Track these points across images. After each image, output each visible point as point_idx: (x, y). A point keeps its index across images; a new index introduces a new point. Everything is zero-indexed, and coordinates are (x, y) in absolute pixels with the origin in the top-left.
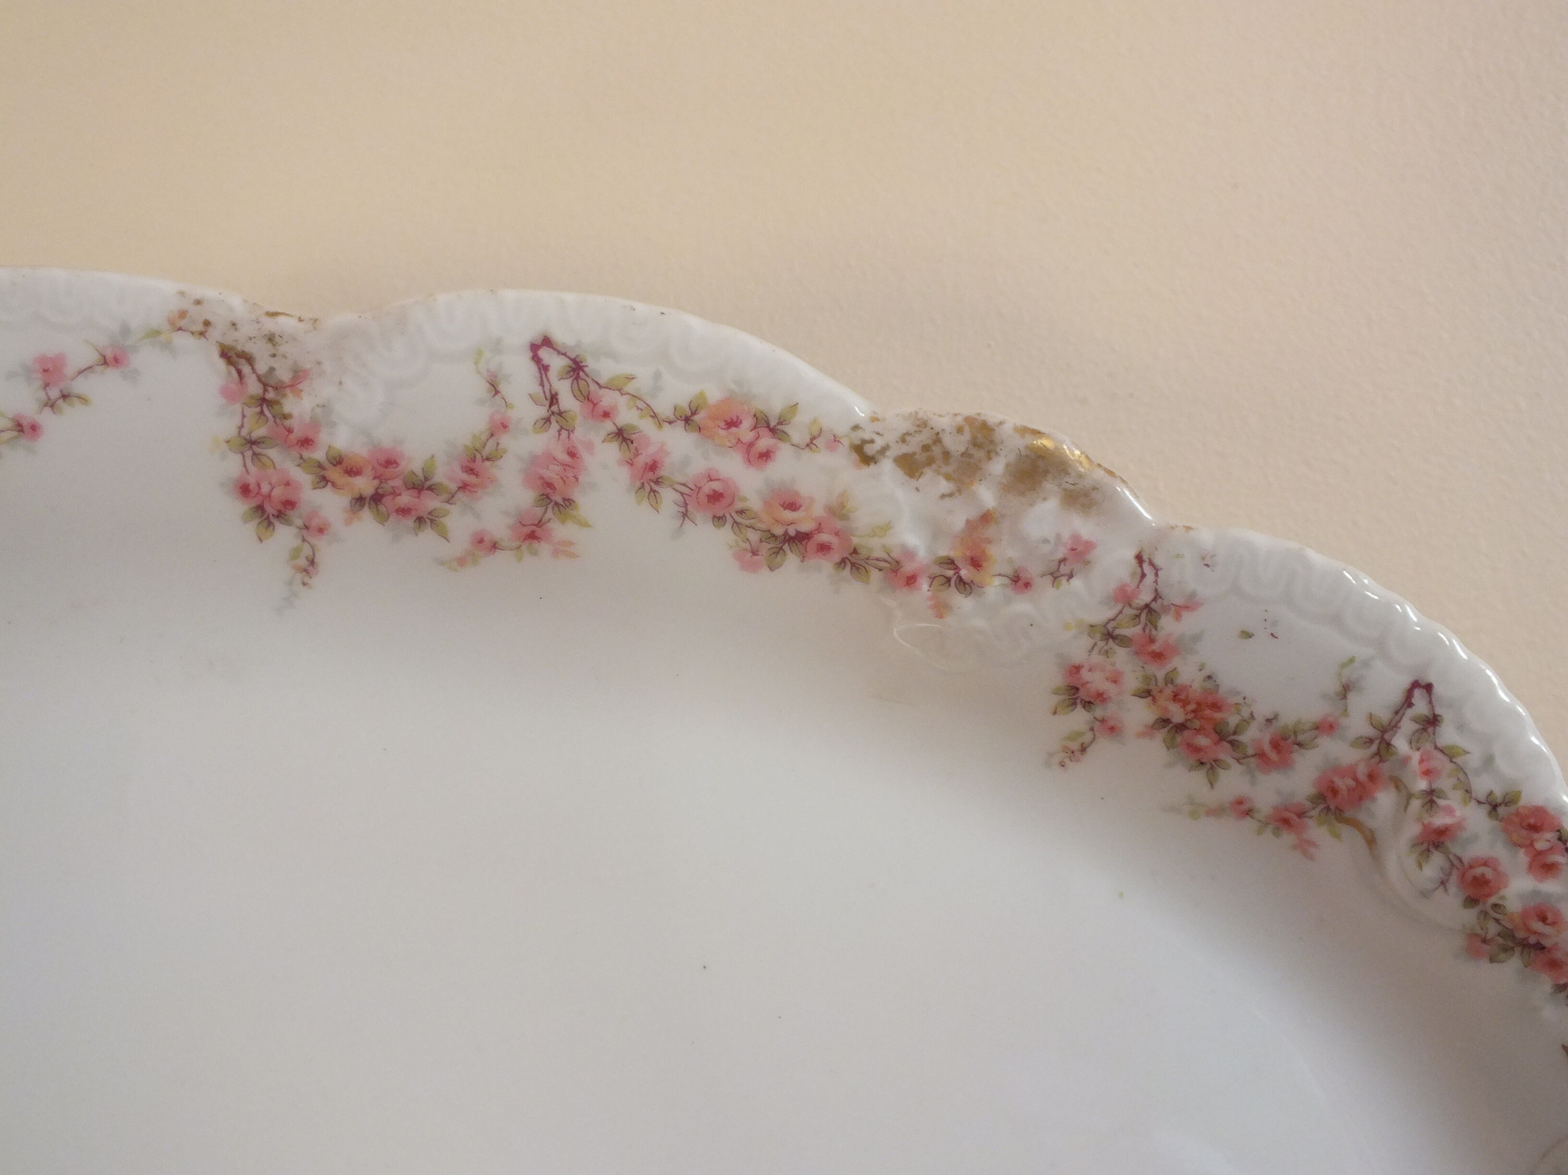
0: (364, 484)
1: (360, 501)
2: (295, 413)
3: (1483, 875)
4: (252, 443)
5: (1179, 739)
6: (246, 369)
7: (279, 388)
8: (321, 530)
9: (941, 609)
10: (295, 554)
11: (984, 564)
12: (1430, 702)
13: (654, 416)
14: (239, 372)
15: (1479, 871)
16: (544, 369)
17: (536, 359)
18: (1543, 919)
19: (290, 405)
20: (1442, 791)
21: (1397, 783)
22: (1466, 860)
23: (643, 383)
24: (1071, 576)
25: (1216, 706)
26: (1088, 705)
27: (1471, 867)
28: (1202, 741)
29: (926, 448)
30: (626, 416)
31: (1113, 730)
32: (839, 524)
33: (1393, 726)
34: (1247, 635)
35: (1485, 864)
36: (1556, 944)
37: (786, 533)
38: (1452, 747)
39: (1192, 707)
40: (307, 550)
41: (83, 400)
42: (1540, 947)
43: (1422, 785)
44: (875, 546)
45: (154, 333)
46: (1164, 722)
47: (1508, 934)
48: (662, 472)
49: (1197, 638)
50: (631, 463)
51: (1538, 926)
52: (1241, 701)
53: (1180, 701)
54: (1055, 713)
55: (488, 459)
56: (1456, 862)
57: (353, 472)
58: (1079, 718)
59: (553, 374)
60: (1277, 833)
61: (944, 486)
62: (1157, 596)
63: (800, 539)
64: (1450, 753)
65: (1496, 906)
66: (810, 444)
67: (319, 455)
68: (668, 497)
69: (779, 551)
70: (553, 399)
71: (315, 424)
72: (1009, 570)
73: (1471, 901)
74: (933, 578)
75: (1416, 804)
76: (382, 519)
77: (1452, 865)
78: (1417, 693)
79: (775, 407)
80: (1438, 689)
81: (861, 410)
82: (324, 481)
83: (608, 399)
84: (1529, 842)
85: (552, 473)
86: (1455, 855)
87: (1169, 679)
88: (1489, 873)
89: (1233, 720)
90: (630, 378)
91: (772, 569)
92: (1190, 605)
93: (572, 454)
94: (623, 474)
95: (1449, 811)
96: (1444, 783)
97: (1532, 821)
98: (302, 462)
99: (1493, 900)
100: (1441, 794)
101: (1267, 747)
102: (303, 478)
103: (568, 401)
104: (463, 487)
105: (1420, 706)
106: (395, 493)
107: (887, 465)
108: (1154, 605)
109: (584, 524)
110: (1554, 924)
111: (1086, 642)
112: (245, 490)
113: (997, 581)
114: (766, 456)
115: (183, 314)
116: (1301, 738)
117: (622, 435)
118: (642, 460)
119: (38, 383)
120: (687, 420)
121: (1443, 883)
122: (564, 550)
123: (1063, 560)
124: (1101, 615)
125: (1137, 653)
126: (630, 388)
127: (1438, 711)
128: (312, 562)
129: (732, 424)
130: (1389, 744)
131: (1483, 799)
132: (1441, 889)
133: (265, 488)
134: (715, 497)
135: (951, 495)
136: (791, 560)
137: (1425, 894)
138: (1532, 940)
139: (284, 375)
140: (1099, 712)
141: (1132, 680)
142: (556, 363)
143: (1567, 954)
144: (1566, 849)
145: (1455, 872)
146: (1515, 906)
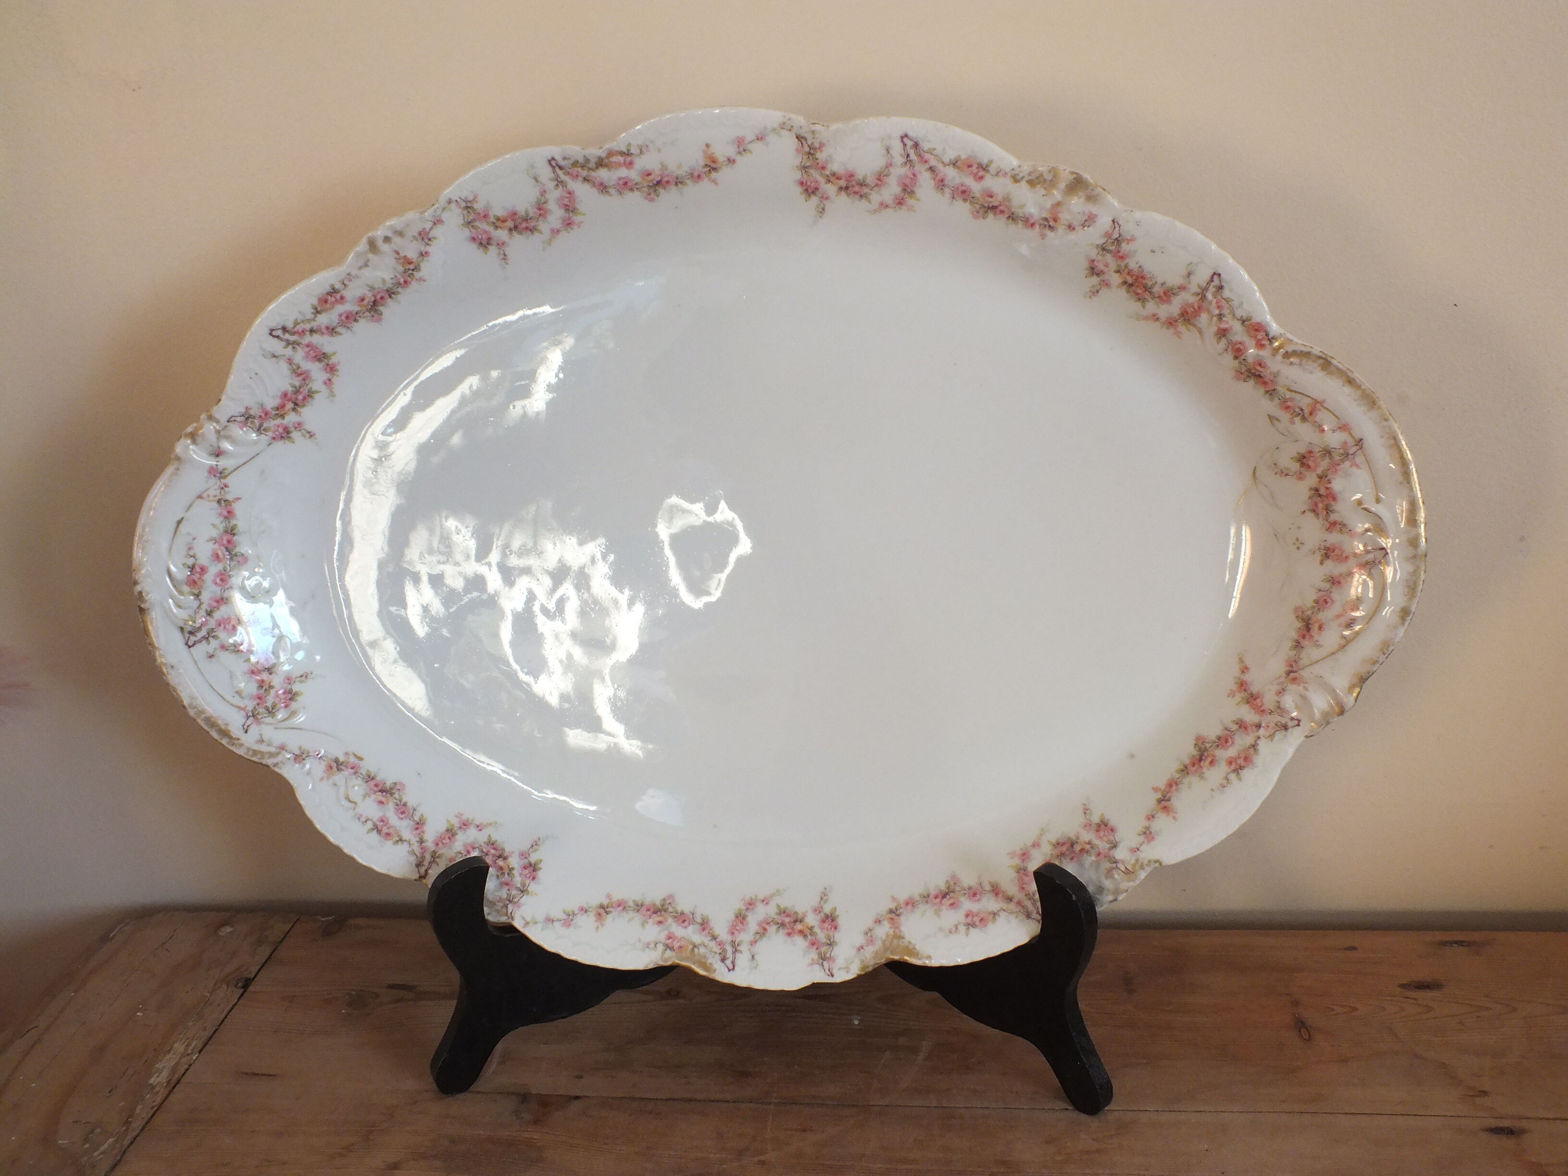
0: (843, 183)
1: (841, 188)
2: (820, 158)
3: (1240, 348)
4: (805, 167)
5: (1131, 290)
6: (804, 142)
7: (814, 149)
8: (827, 198)
9: (1043, 236)
10: (818, 206)
11: (1058, 221)
12: (1220, 281)
13: (943, 163)
14: (802, 143)
15: (1239, 346)
16: (905, 145)
17: (902, 141)
18: (1260, 365)
19: (818, 155)
20: (1224, 315)
21: (1209, 312)
22: (1234, 341)
23: (939, 151)
24: (1089, 226)
25: (1143, 278)
26: (1098, 275)
27: (1236, 344)
28: (1139, 291)
29: (1037, 178)
30: (933, 162)
31: (1107, 285)
32: (1007, 204)
33: (1205, 289)
34: (1153, 251)
35: (1241, 343)
36: (1265, 375)
37: (989, 206)
38: (1229, 298)
39: (1134, 278)
40: (822, 205)
41: (750, 152)
42: (1260, 376)
43: (1217, 312)
44: (1019, 212)
45: (774, 130)
46: (1125, 283)
47: (1249, 371)
48: (946, 182)
49: (1135, 251)
50: (934, 179)
51: (1258, 368)
52: (1151, 276)
53: (1130, 275)
54: (1086, 277)
55: (885, 175)
57: (839, 178)
58: (1095, 280)
59: (908, 147)
60: (1168, 328)
61: (1043, 192)
62: (1120, 235)
63: (994, 208)
64: (1228, 300)
65: (1244, 360)
66: (997, 174)
67: (827, 172)
68: (947, 191)
69: (986, 212)
70: (908, 156)
71: (826, 162)
72: (1067, 223)
73: (1236, 358)
74: (1040, 225)
75: (1215, 319)
76: (848, 195)
77: (1229, 343)
78: (1215, 277)
79: (985, 161)
80: (1222, 275)
81: (1015, 162)
82: (829, 181)
83: (927, 156)
84: (1255, 336)
85: (907, 181)
86: (1230, 339)
87: (1126, 266)
89: (1150, 284)
90: (935, 149)
91: (984, 218)
92: (1132, 240)
93: (914, 175)
94: (932, 183)
95: (1227, 323)
96: (1226, 311)
97: (1256, 328)
98: (822, 175)
99: (1243, 357)
100: (1224, 316)
101: (1162, 294)
102: (822, 180)
103: (913, 156)
104: (877, 185)
105: (1216, 282)
106: (853, 186)
107: (1024, 183)
108: (1119, 239)
109: (918, 200)
110: (1264, 367)
111: (1095, 251)
112: (802, 183)
113: (1063, 227)
114: (981, 178)
115: (784, 123)
116: (1174, 291)
117: (932, 169)
118: (938, 178)
119: (736, 146)
120: (954, 164)
121: (1226, 350)
122: (911, 209)
123: (1086, 220)
124: (1101, 241)
125: (1114, 256)
126: (935, 152)
127: (1223, 284)
128: (823, 209)
129: (970, 166)
130: (1205, 296)
131: (1239, 318)
132: (1225, 352)
133: (809, 184)
134: (964, 192)
135: (1046, 195)
136: (991, 215)
137: (1221, 354)
138: (1257, 373)
139: (817, 145)
140: (1102, 277)
141: (1113, 266)
142: (909, 143)
143: (1269, 379)
144: (1269, 339)
145: (1230, 347)
146: (1250, 360)
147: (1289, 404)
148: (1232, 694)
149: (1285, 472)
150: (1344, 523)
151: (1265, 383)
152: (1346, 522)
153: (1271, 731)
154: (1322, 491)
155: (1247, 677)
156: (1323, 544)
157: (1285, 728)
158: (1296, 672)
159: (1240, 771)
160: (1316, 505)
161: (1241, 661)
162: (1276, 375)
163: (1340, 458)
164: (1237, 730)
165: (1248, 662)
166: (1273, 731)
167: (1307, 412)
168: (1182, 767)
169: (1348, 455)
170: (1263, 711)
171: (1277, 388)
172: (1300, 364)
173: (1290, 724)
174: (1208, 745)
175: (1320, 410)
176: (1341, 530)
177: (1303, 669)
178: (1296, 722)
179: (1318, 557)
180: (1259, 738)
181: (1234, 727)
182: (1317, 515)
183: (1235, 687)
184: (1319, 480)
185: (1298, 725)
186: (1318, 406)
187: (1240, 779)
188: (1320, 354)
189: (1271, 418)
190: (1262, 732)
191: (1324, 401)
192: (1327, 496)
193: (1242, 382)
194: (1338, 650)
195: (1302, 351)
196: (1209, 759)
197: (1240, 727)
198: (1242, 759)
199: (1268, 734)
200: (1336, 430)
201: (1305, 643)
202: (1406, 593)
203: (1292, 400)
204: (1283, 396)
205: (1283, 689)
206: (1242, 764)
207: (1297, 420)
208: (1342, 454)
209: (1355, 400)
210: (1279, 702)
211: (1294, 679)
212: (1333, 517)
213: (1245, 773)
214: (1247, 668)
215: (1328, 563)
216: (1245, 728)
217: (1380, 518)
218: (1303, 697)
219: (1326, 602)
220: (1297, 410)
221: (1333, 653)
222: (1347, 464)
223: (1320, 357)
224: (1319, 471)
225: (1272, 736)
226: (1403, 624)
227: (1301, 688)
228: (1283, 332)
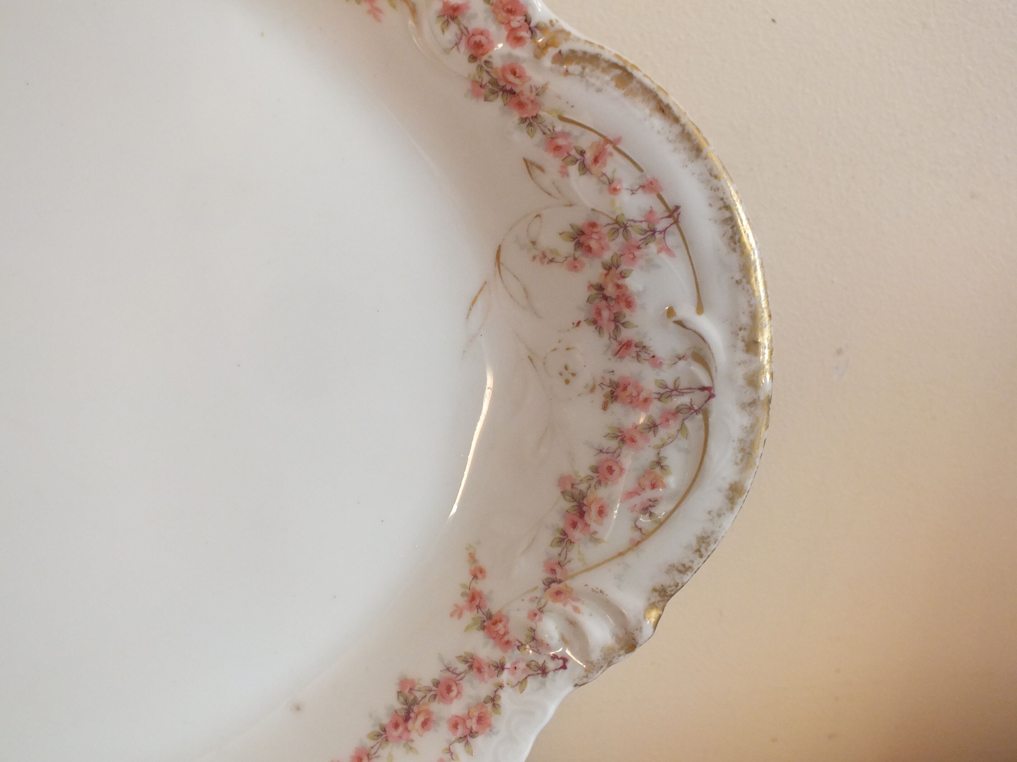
3: (480, 42)
15: (479, 37)
18: (514, 73)
22: (470, 29)
27: (473, 35)
35: (482, 34)
36: (521, 91)
42: (512, 93)
47: (494, 82)
51: (511, 78)
56: (464, 31)
65: (486, 62)
73: (473, 58)
77: (462, 31)
84: (507, 21)
86: (464, 26)
88: (483, 39)
97: (510, 7)
99: (485, 58)
110: (519, 77)
121: (456, 44)
132: (455, 49)
137: (447, 51)
138: (508, 87)
143: (528, 98)
144: (530, 29)
145: (464, 38)
146: (498, 63)
147: (561, 142)
148: (458, 612)
149: (550, 256)
150: (644, 345)
151: (521, 105)
152: (647, 343)
153: (520, 675)
154: (610, 290)
155: (482, 586)
156: (608, 377)
157: (543, 671)
158: (560, 582)
159: (469, 739)
160: (599, 313)
161: (472, 558)
162: (540, 91)
163: (642, 237)
164: (465, 672)
165: (484, 561)
166: (524, 676)
167: (589, 156)
168: (378, 729)
169: (654, 232)
170: (508, 643)
171: (541, 113)
172: (582, 75)
173: (551, 665)
174: (419, 695)
175: (611, 154)
176: (638, 356)
177: (572, 577)
178: (561, 662)
179: (599, 397)
180: (501, 686)
181: (462, 667)
182: (600, 330)
183: (462, 601)
184: (605, 272)
185: (564, 667)
186: (609, 148)
187: (470, 753)
188: (615, 60)
189: (529, 164)
190: (505, 676)
191: (619, 140)
192: (618, 299)
193: (482, 100)
194: (629, 549)
195: (585, 53)
196: (421, 719)
197: (471, 667)
198: (474, 720)
199: (515, 682)
200: (636, 190)
201: (576, 535)
202: (739, 461)
203: (565, 135)
204: (551, 128)
205: (539, 609)
206: (475, 727)
207: (573, 170)
208: (646, 232)
209: (670, 141)
210: (533, 630)
211: (558, 593)
212: (626, 334)
213: (479, 742)
214: (481, 571)
215: (616, 408)
216: (479, 670)
217: (703, 339)
218: (573, 623)
219: (610, 470)
220: (573, 152)
221: (621, 554)
222: (653, 247)
223: (615, 66)
224: (607, 256)
225: (522, 684)
226: (732, 509)
227: (569, 609)
228: (554, 17)
